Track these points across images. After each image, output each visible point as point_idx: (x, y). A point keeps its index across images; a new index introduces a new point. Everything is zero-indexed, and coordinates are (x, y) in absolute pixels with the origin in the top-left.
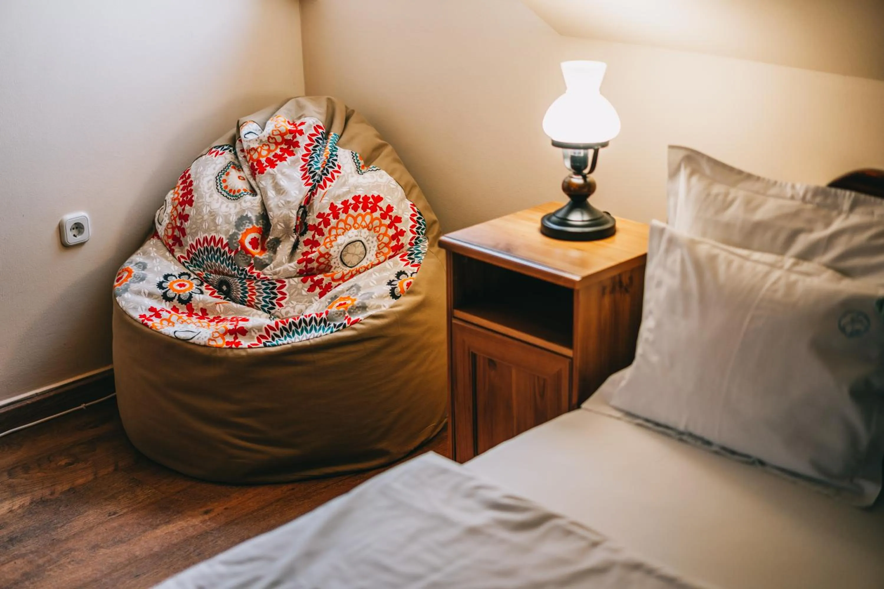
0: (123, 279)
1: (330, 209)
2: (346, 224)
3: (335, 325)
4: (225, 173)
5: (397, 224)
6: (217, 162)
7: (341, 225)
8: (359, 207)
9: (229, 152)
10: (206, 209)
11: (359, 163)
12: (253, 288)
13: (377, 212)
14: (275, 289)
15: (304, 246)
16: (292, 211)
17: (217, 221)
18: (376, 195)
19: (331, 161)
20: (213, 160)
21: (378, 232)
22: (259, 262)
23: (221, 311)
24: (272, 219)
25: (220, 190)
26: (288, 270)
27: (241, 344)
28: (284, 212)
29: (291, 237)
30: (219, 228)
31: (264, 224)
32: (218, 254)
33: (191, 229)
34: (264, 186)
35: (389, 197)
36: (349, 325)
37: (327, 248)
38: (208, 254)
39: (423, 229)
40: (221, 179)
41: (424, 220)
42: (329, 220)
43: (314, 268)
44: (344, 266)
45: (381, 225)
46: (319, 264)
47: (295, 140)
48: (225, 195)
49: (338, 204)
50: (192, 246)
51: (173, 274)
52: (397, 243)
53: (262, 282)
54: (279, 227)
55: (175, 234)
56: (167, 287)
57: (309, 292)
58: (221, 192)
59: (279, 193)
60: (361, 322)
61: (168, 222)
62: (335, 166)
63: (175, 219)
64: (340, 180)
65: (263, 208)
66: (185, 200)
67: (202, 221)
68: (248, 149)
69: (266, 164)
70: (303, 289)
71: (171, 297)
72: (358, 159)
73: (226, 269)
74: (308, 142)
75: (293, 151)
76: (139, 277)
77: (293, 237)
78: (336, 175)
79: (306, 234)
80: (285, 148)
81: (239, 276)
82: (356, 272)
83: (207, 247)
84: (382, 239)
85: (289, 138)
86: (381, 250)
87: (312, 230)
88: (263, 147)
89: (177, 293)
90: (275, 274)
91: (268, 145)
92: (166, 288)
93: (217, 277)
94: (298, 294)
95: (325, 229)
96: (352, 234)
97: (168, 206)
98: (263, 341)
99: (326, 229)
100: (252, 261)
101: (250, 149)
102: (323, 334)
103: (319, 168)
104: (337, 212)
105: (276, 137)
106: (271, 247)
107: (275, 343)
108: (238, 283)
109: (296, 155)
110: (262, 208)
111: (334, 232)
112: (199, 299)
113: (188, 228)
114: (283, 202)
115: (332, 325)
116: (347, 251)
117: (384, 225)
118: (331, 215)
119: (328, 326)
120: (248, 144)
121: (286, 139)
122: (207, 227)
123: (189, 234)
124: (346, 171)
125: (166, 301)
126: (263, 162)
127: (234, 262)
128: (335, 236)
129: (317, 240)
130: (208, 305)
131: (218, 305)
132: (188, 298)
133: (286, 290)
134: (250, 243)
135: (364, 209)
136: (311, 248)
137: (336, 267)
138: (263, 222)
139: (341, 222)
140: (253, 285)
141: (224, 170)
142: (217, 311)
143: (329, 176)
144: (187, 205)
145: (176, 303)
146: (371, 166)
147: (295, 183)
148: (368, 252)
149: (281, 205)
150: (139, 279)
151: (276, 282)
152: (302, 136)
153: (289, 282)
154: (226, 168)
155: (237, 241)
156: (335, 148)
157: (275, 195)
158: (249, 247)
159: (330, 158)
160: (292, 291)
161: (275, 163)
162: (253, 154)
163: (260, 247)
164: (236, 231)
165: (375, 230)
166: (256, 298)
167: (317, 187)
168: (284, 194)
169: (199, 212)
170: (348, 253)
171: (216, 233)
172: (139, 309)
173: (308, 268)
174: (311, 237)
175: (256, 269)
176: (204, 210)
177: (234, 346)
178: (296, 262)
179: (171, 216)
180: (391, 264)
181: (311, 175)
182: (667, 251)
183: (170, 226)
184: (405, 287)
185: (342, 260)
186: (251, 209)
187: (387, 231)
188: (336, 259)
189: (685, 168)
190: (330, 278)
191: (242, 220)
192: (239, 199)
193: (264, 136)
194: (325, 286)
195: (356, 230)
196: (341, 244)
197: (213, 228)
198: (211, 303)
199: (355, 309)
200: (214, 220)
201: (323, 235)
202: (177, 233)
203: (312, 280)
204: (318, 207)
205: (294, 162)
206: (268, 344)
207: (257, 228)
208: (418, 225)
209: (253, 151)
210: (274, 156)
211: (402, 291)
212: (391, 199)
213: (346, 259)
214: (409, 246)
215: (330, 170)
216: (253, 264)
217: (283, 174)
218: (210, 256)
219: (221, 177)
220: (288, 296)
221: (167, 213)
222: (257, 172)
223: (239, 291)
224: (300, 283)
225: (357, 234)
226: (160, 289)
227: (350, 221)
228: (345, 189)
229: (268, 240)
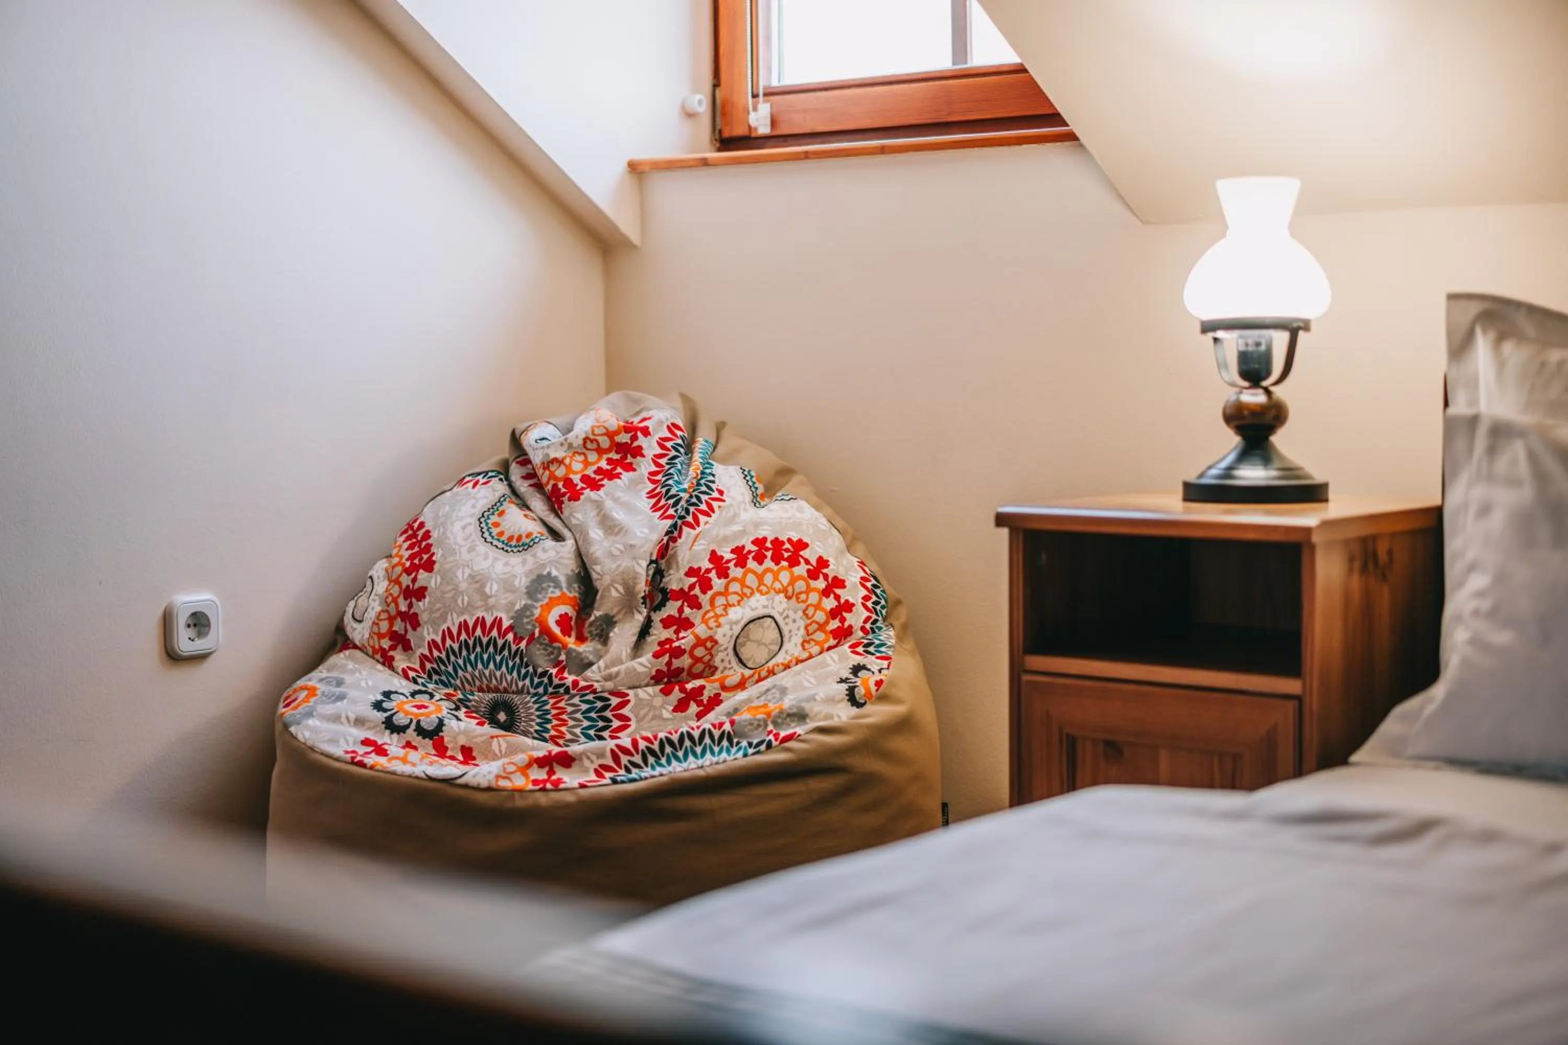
0: (297, 702)
1: (710, 560)
2: (743, 585)
3: (750, 744)
4: (496, 513)
5: (838, 591)
6: (480, 495)
7: (735, 587)
8: (766, 557)
9: (498, 481)
10: (463, 573)
11: (757, 488)
12: (563, 711)
13: (800, 566)
14: (608, 711)
15: (662, 629)
16: (640, 561)
17: (487, 590)
18: (795, 539)
19: (705, 484)
20: (469, 494)
21: (803, 601)
22: (576, 657)
23: (501, 751)
24: (599, 577)
25: (489, 539)
26: (635, 670)
27: (565, 782)
28: (624, 565)
29: (635, 612)
30: (492, 601)
31: (581, 591)
32: (491, 649)
33: (432, 612)
34: (581, 521)
35: (819, 544)
36: (778, 743)
37: (711, 629)
38: (469, 654)
39: (883, 607)
40: (489, 521)
41: (883, 591)
42: (710, 580)
43: (683, 669)
44: (740, 667)
45: (809, 590)
46: (694, 661)
47: (636, 444)
48: (499, 547)
49: (724, 552)
50: (433, 644)
51: (400, 691)
52: (840, 625)
53: (581, 697)
54: (614, 593)
55: (395, 628)
56: (393, 709)
57: (677, 712)
58: (491, 543)
59: (612, 533)
60: (800, 738)
61: (378, 609)
62: (713, 491)
63: (395, 601)
64: (724, 513)
65: (579, 563)
66: (417, 563)
67: (456, 593)
68: (545, 462)
69: (580, 485)
70: (665, 708)
71: (401, 725)
72: (754, 480)
73: (506, 680)
74: (659, 451)
75: (631, 464)
76: (332, 696)
77: (640, 612)
78: (715, 504)
79: (666, 608)
80: (617, 460)
81: (532, 691)
82: (767, 674)
83: (466, 640)
84: (813, 615)
85: (624, 441)
86: (812, 637)
87: (676, 600)
88: (575, 456)
89: (413, 717)
90: (608, 678)
91: (584, 454)
92: (390, 710)
93: (488, 696)
94: (653, 718)
95: (703, 596)
96: (757, 604)
97: (378, 584)
98: (608, 775)
99: (705, 597)
100: (563, 657)
101: (549, 460)
102: (728, 758)
103: (685, 490)
104: (725, 565)
105: (600, 439)
106: (597, 635)
107: (633, 776)
108: (531, 704)
109: (638, 470)
110: (576, 562)
111: (720, 601)
112: (459, 729)
113: (425, 611)
114: (621, 547)
115: (744, 743)
116: (747, 637)
117: (815, 590)
118: (714, 572)
119: (736, 746)
120: (546, 451)
121: (618, 443)
122: (466, 603)
123: (426, 622)
124: (733, 498)
125: (392, 733)
126: (575, 482)
127: (525, 659)
128: (724, 607)
129: (688, 616)
130: (475, 740)
131: (495, 739)
132: (436, 727)
133: (630, 711)
134: (557, 622)
135: (777, 559)
136: (677, 632)
137: (725, 668)
138: (579, 587)
139: (734, 582)
140: (562, 704)
141: (493, 508)
142: (494, 751)
143: (703, 507)
144: (421, 571)
145: (411, 735)
146: (779, 494)
147: (639, 518)
148: (786, 639)
149: (617, 553)
150: (333, 698)
151: (609, 697)
152: (647, 438)
153: (636, 695)
154: (496, 505)
155: (531, 620)
156: (708, 463)
157: (603, 537)
158: (556, 630)
159: (701, 478)
160: (642, 713)
161: (600, 483)
162: (556, 470)
163: (573, 634)
164: (529, 602)
165: (798, 598)
166: (567, 731)
167: (681, 527)
168: (621, 534)
169: (448, 578)
170: (749, 640)
171: (487, 610)
172: (342, 741)
173: (672, 668)
174: (676, 611)
175: (570, 673)
176: (459, 573)
177: (549, 786)
178: (649, 655)
179: (387, 597)
180: (836, 657)
181: (671, 501)
182: (1492, 451)
183: (384, 616)
184: (873, 688)
185: (736, 654)
186: (555, 563)
187: (820, 599)
188: (725, 653)
189: (1484, 331)
190: (717, 685)
191: (539, 582)
192: (530, 548)
193: (577, 437)
194: (708, 701)
195: (764, 597)
196: (737, 622)
197: (480, 603)
198: (481, 735)
199: (785, 719)
200: (481, 591)
201: (698, 606)
202: (398, 626)
203: (683, 690)
204: (687, 556)
205: (634, 483)
206: (619, 779)
207: (569, 597)
208: (874, 598)
209: (555, 464)
210: (595, 472)
211: (868, 694)
212: (822, 546)
213: (745, 653)
214: (861, 634)
215: (704, 497)
216: (564, 663)
217: (616, 500)
218: (472, 657)
219: (489, 518)
220: (633, 723)
221: (376, 595)
222: (565, 499)
223: (533, 720)
224: (659, 696)
225: (766, 604)
226: (378, 711)
227: (751, 580)
228: (736, 528)
229: (592, 618)
